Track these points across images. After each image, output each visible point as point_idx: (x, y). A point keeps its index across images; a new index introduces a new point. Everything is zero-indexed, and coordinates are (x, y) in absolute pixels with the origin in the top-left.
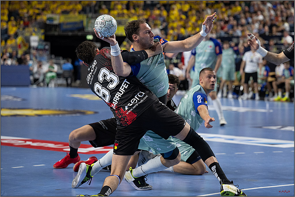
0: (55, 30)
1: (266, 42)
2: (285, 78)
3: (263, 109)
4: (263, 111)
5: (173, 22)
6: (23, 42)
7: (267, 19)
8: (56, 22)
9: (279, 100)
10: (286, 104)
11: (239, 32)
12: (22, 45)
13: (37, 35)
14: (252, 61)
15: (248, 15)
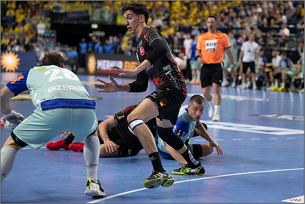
0: (61, 19)
1: (264, 34)
2: (282, 69)
3: (260, 98)
4: (260, 100)
5: (175, 13)
6: (30, 29)
7: (266, 12)
8: (62, 11)
9: (275, 90)
10: (282, 94)
11: (238, 24)
12: (29, 32)
13: (44, 23)
14: (249, 51)
15: (247, 7)
